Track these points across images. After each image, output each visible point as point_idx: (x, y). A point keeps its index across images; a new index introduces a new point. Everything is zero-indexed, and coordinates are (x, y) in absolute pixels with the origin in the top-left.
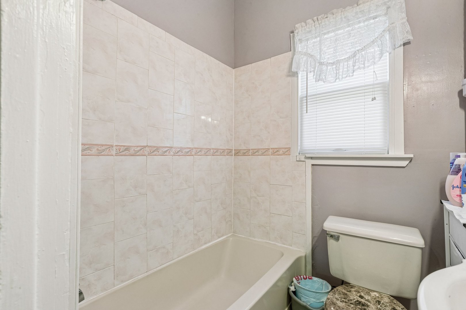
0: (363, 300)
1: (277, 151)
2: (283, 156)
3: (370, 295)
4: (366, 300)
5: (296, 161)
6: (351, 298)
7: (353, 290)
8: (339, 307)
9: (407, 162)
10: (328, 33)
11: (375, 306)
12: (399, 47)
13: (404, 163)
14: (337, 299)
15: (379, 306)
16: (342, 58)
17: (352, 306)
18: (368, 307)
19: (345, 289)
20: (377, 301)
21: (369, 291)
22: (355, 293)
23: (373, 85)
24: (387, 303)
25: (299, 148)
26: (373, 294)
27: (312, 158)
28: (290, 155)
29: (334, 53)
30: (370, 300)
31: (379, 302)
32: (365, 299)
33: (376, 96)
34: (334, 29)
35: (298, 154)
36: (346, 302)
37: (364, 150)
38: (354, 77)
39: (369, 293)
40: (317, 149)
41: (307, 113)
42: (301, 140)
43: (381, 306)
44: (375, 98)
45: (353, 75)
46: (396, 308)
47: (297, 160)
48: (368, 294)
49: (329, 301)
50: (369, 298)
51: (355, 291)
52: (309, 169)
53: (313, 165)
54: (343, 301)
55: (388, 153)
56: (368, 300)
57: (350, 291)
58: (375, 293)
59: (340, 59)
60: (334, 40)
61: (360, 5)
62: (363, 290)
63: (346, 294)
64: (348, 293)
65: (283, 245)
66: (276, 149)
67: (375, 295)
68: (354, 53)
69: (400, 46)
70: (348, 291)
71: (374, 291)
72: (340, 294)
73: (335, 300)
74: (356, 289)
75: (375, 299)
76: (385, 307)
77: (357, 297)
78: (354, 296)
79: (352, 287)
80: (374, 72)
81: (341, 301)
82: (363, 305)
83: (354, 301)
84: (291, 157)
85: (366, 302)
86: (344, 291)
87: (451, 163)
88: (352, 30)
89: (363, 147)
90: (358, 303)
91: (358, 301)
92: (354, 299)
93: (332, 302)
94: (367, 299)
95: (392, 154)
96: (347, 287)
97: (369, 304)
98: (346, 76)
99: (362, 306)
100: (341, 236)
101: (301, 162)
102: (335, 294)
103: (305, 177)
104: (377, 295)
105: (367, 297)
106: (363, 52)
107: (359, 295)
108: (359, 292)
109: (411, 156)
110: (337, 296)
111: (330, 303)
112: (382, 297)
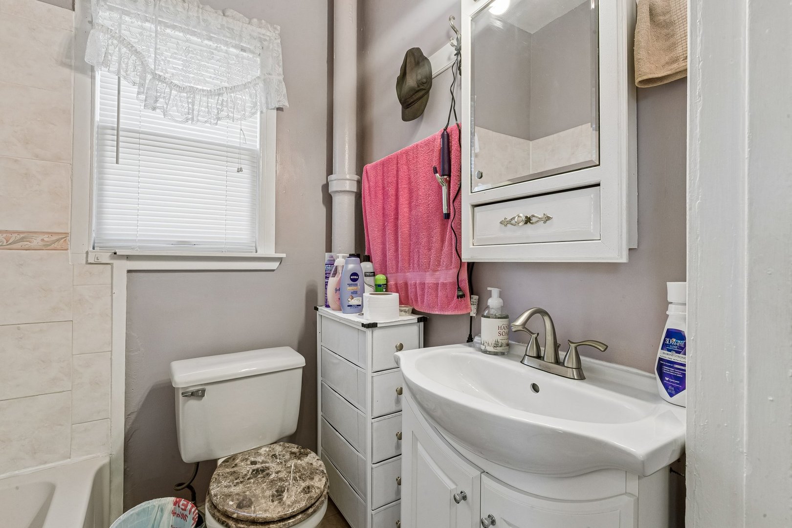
0: (258, 466)
1: (22, 240)
2: (43, 251)
3: (260, 455)
4: (262, 463)
5: (84, 262)
6: (244, 473)
7: (237, 461)
8: (238, 494)
9: (277, 264)
10: (174, 27)
11: (275, 463)
12: (271, 109)
13: (274, 265)
14: (228, 487)
15: (278, 461)
16: (200, 87)
17: (252, 481)
18: (269, 469)
19: (227, 468)
20: (272, 456)
21: (256, 451)
22: (243, 463)
23: (239, 148)
24: (282, 451)
25: (94, 235)
26: (262, 451)
27: (128, 257)
28: (67, 250)
29: (182, 69)
30: (265, 460)
31: (274, 456)
32: (259, 462)
33: (242, 166)
34: (184, 26)
35: (91, 249)
36: (241, 482)
37: (226, 246)
38: (217, 126)
39: (258, 452)
40: (139, 240)
41: (117, 162)
42: (99, 218)
43: (280, 459)
44: (241, 168)
45: (216, 124)
46: (293, 451)
47: (89, 261)
48: (257, 454)
49: (219, 497)
50: (263, 458)
51: (242, 461)
52: (121, 279)
53: (129, 271)
54: (237, 483)
55: (256, 252)
56: (263, 462)
57: (236, 465)
58: (264, 449)
59: (195, 88)
60: (184, 48)
61: (228, 16)
62: (249, 453)
63: (234, 472)
64: (235, 469)
65: (42, 466)
66: (19, 233)
67: (266, 451)
68: (219, 88)
69: (274, 109)
70: (233, 467)
71: (260, 448)
72: (226, 477)
73: (226, 490)
74: (240, 458)
75: (268, 455)
76: (283, 456)
77: (250, 466)
78: (245, 468)
79: (234, 459)
80: (241, 130)
81: (235, 486)
82: (263, 471)
83: (250, 473)
84: (70, 255)
85: (263, 465)
86: (228, 470)
87: (326, 264)
88: (215, 49)
89: (224, 241)
90: (256, 473)
91: (253, 470)
92: (249, 471)
93: (223, 495)
94: (261, 461)
95: (261, 253)
96: (228, 463)
97: (267, 465)
98: (206, 122)
99: (262, 473)
100: (207, 388)
101: (101, 265)
102: (220, 482)
103: (110, 297)
104: (268, 449)
105: (259, 459)
106: (233, 95)
107: (249, 463)
108: (247, 459)
109: (283, 255)
110: (224, 483)
111: (223, 498)
112: (273, 449)
